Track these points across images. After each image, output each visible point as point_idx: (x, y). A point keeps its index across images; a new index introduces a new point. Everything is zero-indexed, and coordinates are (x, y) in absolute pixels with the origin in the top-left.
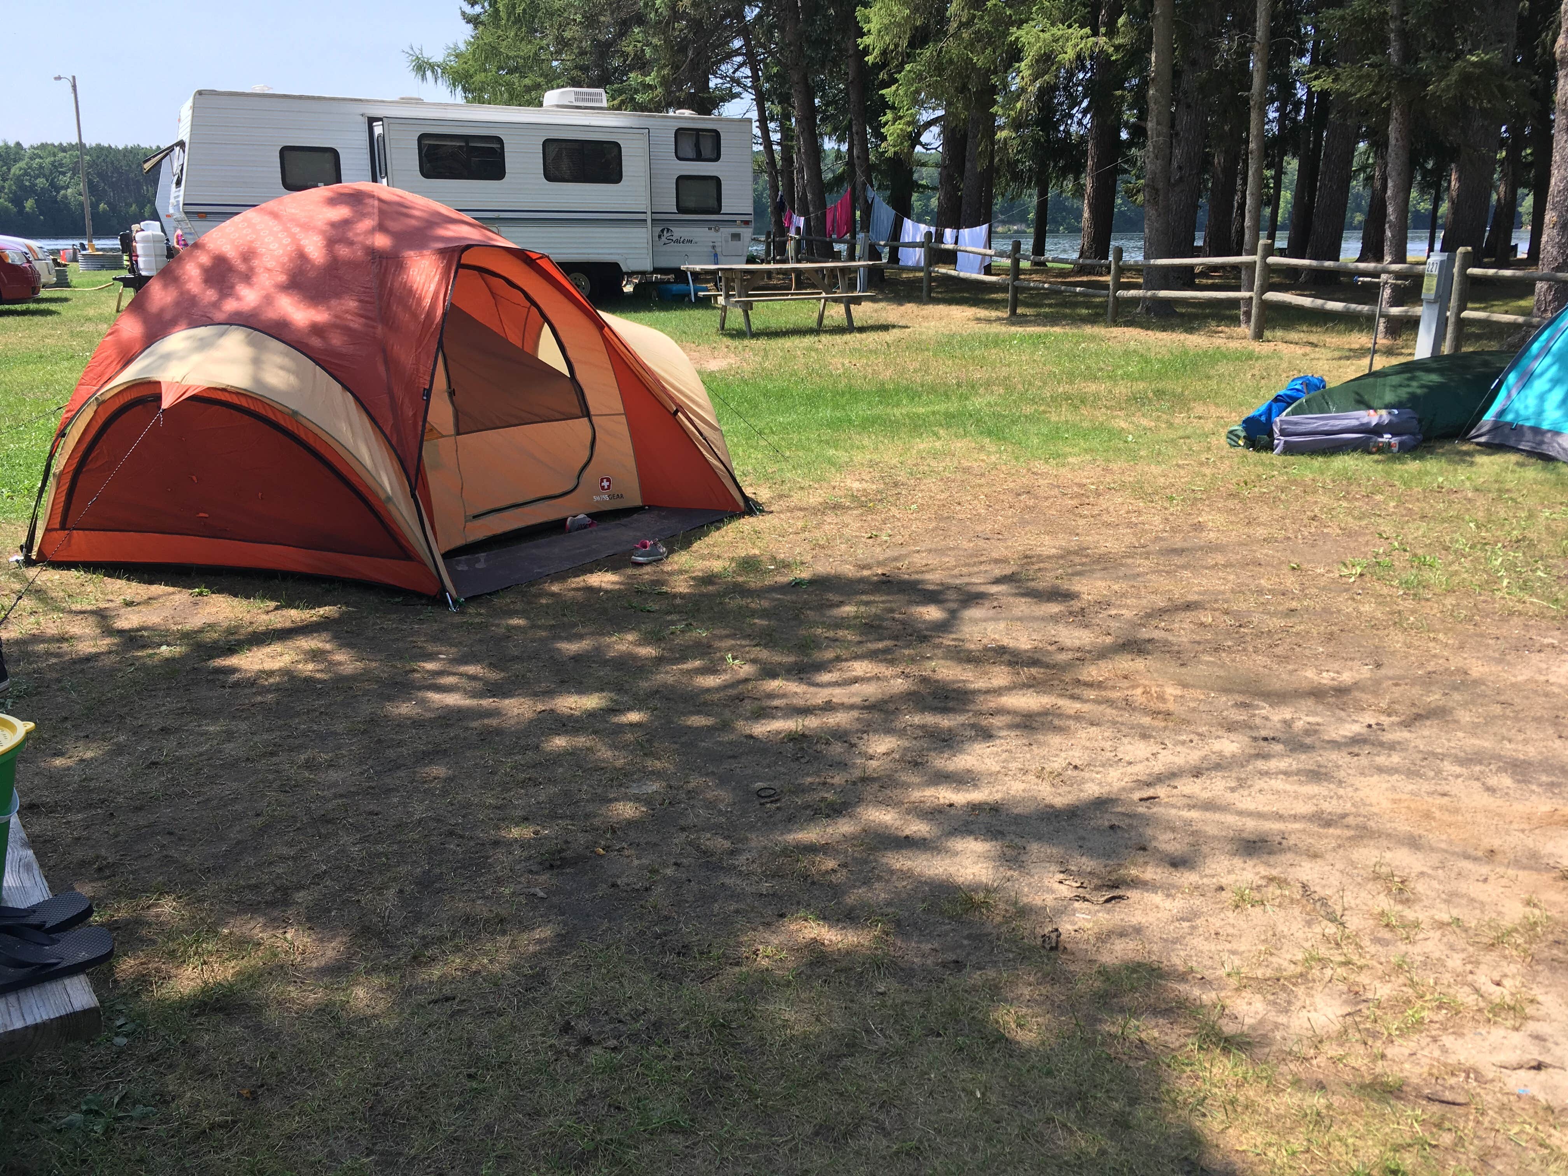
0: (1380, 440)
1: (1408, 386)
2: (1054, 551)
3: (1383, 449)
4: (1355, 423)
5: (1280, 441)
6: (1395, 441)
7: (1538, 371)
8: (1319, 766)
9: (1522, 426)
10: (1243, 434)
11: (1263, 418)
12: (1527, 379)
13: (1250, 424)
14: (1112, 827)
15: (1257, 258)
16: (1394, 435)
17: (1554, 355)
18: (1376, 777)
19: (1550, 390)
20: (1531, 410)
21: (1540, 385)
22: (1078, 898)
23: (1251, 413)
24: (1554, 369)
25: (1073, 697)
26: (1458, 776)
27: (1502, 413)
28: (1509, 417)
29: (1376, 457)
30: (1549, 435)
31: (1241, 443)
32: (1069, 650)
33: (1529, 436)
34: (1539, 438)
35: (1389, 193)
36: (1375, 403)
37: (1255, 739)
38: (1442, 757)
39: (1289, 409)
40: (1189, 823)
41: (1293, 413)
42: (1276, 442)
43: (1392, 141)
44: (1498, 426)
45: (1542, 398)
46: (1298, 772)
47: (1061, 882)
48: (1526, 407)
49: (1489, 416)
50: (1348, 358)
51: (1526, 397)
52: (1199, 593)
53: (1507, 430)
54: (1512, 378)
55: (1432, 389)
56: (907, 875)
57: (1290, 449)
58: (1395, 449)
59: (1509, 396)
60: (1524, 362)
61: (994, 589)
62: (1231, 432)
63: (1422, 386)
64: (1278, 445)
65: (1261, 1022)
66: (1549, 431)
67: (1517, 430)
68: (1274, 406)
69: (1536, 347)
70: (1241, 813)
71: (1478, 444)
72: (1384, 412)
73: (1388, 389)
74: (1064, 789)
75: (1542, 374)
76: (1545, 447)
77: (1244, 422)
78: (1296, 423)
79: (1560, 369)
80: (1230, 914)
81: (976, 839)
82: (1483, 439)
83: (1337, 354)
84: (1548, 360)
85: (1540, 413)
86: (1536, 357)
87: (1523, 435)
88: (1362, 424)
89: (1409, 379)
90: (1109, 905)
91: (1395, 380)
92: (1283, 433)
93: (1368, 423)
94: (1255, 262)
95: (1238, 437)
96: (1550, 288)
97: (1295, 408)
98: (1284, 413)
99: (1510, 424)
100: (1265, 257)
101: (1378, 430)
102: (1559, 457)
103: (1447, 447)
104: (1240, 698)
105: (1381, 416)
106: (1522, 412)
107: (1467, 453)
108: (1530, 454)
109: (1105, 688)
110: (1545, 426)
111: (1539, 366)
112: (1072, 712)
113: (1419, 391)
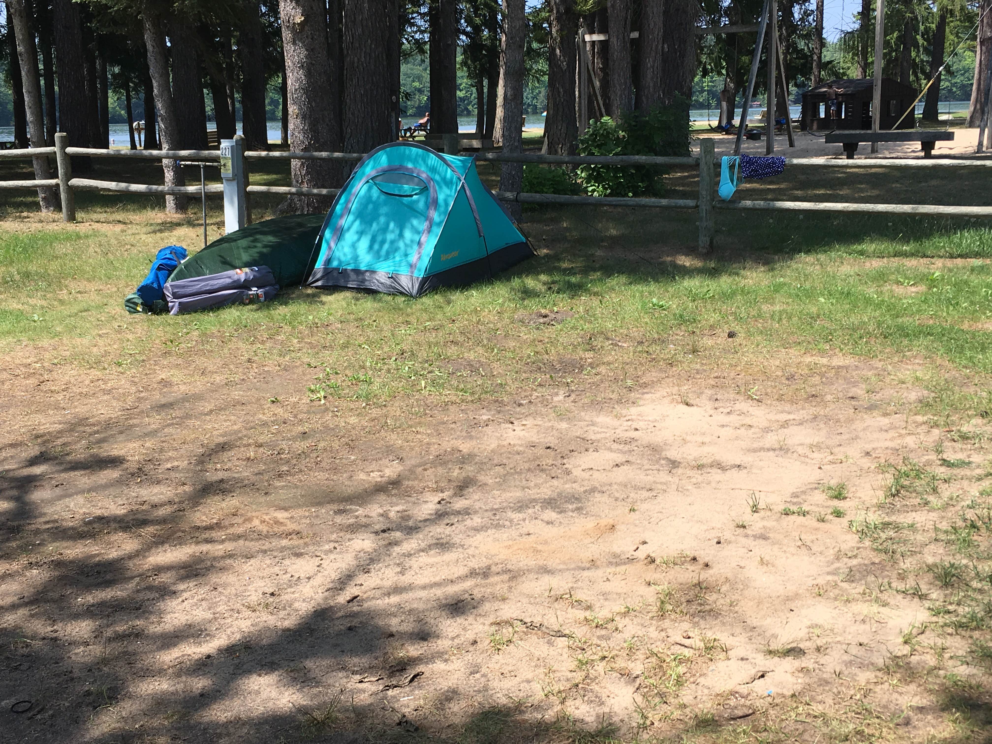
0: (250, 292)
1: (255, 247)
2: (59, 427)
3: (253, 300)
4: (228, 281)
5: (174, 304)
6: (260, 292)
7: (346, 227)
8: (438, 539)
9: (346, 270)
10: (139, 301)
11: (155, 285)
12: (339, 234)
13: (143, 291)
14: (350, 629)
15: (56, 149)
16: (259, 288)
17: (354, 214)
18: (478, 535)
19: (359, 240)
20: (349, 257)
21: (350, 237)
22: (388, 687)
23: (142, 282)
24: (357, 223)
25: (208, 541)
26: (524, 520)
27: (328, 261)
28: (335, 264)
29: (250, 307)
30: (368, 274)
31: (139, 309)
32: (162, 505)
33: (353, 276)
34: (360, 277)
35: (155, 91)
36: (237, 263)
37: (376, 533)
38: (503, 510)
39: (172, 276)
40: (399, 606)
41: (178, 278)
42: (170, 304)
43: (149, 47)
44: (328, 272)
45: (354, 246)
46: (430, 547)
47: (361, 682)
48: (345, 255)
49: (319, 265)
50: (161, 231)
51: (343, 247)
52: (221, 435)
53: (335, 274)
54: (328, 234)
55: (274, 247)
56: (237, 722)
57: (184, 309)
58: (262, 299)
59: (330, 248)
60: (333, 220)
61: (37, 470)
62: (129, 301)
63: (265, 246)
64: (173, 307)
65: (598, 716)
66: (367, 271)
67: (344, 273)
68: (160, 274)
69: (338, 208)
70: (424, 587)
71: (317, 287)
72: (247, 270)
73: (242, 251)
74: (282, 614)
75: (349, 229)
76: (367, 283)
77: (139, 290)
78: (183, 287)
79: (361, 223)
80: (496, 657)
81: (260, 675)
82: (319, 283)
83: (149, 229)
84: (351, 218)
85: (356, 258)
86: (342, 216)
87: (348, 276)
88: (234, 281)
89: (253, 241)
90: (415, 684)
91: (244, 243)
92: (176, 296)
93: (239, 280)
94: (55, 153)
95: (136, 304)
96: (303, 164)
97: (177, 273)
98: (170, 279)
99: (337, 269)
100: (63, 148)
101: (245, 285)
102: (380, 290)
103: (297, 292)
104: (335, 507)
105: (246, 273)
106: (343, 259)
107: (314, 296)
108: (358, 290)
109: (226, 527)
110: (363, 268)
111: (346, 222)
112: (221, 553)
113: (265, 250)
